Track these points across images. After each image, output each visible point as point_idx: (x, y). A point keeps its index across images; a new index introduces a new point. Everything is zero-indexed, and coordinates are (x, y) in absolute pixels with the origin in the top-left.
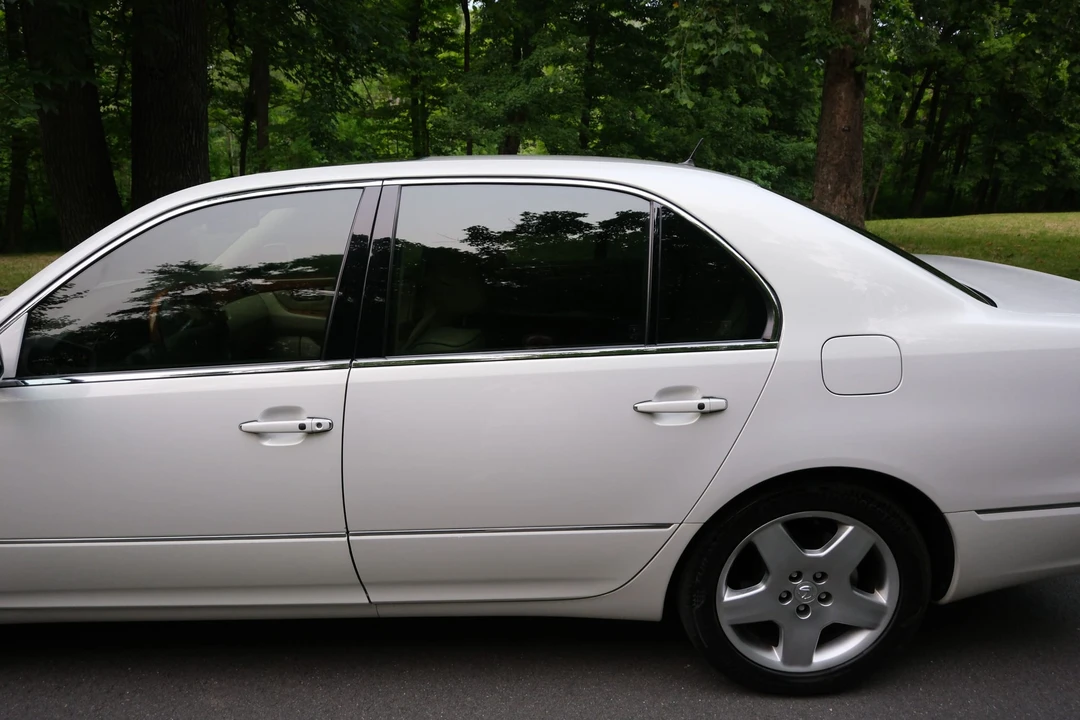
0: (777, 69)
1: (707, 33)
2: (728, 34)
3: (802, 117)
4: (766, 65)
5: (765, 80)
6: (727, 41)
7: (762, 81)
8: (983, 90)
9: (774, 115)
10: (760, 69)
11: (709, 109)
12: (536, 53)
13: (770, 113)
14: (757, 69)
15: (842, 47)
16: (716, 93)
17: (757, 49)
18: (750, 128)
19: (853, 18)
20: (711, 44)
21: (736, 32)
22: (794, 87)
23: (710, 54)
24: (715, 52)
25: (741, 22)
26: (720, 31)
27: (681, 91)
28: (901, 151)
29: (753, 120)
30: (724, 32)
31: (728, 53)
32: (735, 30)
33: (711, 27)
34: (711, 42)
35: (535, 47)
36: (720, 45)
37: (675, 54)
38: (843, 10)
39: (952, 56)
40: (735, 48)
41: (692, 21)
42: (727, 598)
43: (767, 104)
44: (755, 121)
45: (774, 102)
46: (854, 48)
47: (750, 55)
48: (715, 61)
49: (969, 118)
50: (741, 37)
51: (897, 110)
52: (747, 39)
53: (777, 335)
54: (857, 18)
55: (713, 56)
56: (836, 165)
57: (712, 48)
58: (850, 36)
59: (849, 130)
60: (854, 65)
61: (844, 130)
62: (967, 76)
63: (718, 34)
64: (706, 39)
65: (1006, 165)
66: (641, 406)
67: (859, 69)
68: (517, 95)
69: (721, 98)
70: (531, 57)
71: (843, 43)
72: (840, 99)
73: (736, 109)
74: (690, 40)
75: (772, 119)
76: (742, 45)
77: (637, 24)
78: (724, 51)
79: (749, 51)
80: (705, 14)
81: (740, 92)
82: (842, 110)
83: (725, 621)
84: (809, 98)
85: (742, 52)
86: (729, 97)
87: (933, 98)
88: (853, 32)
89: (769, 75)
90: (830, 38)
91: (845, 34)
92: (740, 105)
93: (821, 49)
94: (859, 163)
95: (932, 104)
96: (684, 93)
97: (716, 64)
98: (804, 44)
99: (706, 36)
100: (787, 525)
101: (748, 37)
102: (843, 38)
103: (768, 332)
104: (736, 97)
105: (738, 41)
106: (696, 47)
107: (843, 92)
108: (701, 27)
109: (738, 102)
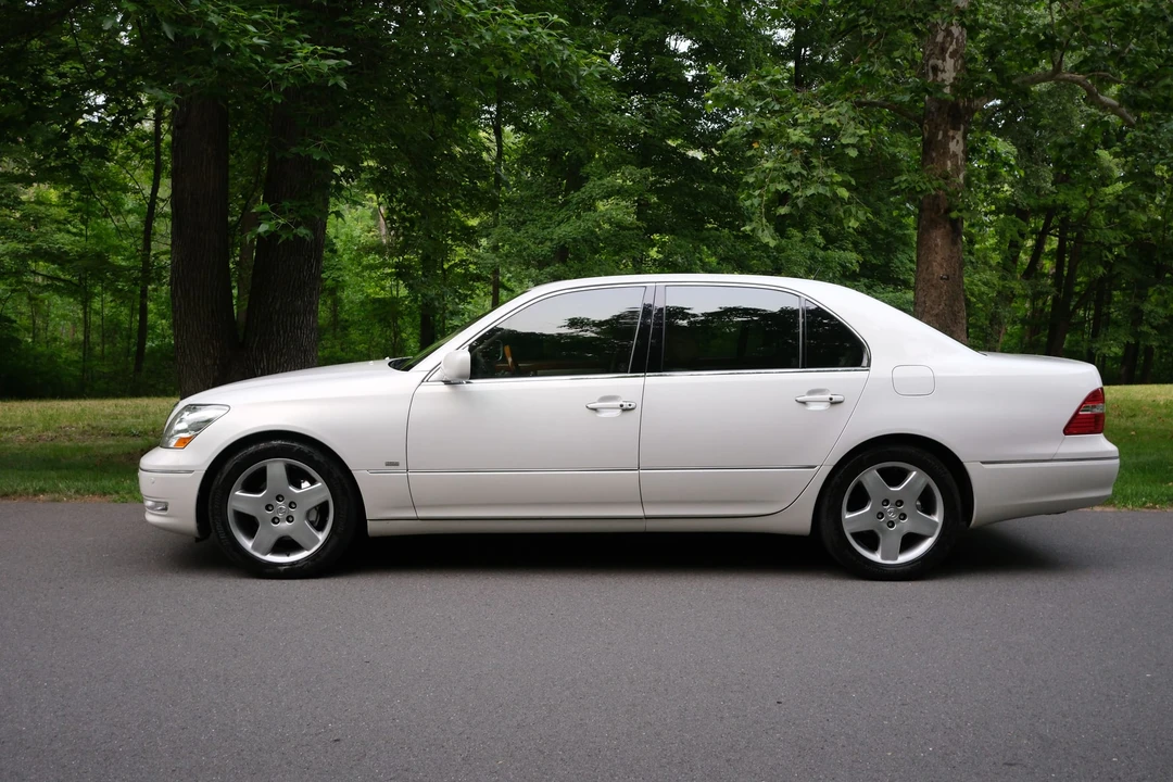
0: (866, 213)
1: (791, 174)
2: (813, 176)
3: (899, 264)
4: (854, 210)
5: (853, 224)
6: (813, 183)
7: (850, 224)
8: (1115, 238)
9: (865, 262)
10: (848, 213)
11: (789, 252)
12: (589, 185)
13: (861, 259)
14: (845, 212)
15: (933, 192)
16: (796, 234)
17: (844, 193)
18: (838, 274)
19: (945, 164)
20: (796, 185)
21: (821, 175)
22: (887, 229)
23: (795, 195)
24: (799, 193)
25: (826, 166)
26: (805, 173)
27: (763, 231)
28: (1027, 310)
29: (840, 265)
30: (808, 174)
31: (814, 194)
32: (820, 173)
33: (795, 168)
34: (796, 183)
35: (587, 179)
36: (806, 187)
37: (757, 193)
38: (934, 155)
39: (1074, 199)
40: (821, 190)
41: (775, 162)
42: (847, 517)
43: (856, 247)
44: (844, 267)
45: (865, 245)
46: (948, 194)
47: (836, 198)
48: (800, 203)
49: (1101, 270)
50: (827, 180)
51: (1015, 259)
52: (833, 183)
53: (869, 365)
54: (949, 163)
55: (797, 197)
56: (937, 315)
57: (796, 190)
58: (942, 182)
59: (948, 279)
60: (948, 210)
61: (942, 278)
62: (1093, 222)
63: (802, 176)
64: (790, 180)
65: (1153, 327)
66: (799, 399)
67: (954, 215)
68: (565, 231)
69: (803, 241)
70: (583, 190)
71: (935, 189)
72: (936, 245)
73: (820, 254)
74: (773, 181)
75: (863, 265)
76: (828, 188)
77: (699, 155)
78: (809, 192)
79: (835, 194)
80: (788, 155)
81: (824, 233)
82: (939, 258)
83: (848, 530)
84: (904, 241)
85: (828, 194)
86: (812, 240)
87: (1059, 246)
88: (946, 178)
89: (857, 219)
90: (921, 184)
91: (937, 179)
92: (825, 248)
93: (911, 194)
94: (961, 314)
95: (1058, 254)
96: (766, 232)
97: (801, 205)
98: (893, 188)
99: (789, 177)
100: (879, 471)
101: (834, 180)
102: (935, 184)
103: (865, 362)
104: (820, 240)
105: (824, 183)
106: (780, 187)
107: (938, 238)
108: (784, 168)
109: (822, 245)
